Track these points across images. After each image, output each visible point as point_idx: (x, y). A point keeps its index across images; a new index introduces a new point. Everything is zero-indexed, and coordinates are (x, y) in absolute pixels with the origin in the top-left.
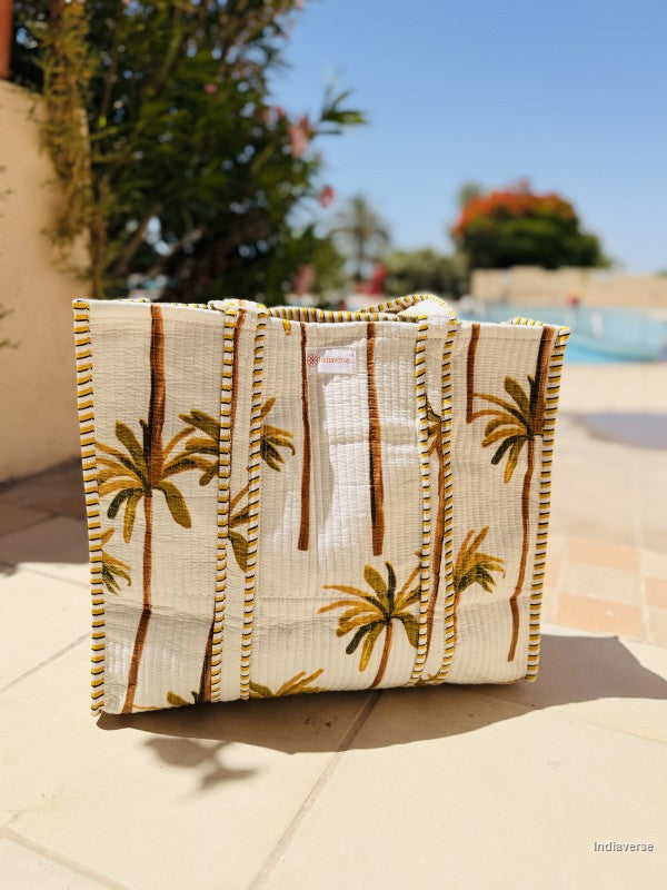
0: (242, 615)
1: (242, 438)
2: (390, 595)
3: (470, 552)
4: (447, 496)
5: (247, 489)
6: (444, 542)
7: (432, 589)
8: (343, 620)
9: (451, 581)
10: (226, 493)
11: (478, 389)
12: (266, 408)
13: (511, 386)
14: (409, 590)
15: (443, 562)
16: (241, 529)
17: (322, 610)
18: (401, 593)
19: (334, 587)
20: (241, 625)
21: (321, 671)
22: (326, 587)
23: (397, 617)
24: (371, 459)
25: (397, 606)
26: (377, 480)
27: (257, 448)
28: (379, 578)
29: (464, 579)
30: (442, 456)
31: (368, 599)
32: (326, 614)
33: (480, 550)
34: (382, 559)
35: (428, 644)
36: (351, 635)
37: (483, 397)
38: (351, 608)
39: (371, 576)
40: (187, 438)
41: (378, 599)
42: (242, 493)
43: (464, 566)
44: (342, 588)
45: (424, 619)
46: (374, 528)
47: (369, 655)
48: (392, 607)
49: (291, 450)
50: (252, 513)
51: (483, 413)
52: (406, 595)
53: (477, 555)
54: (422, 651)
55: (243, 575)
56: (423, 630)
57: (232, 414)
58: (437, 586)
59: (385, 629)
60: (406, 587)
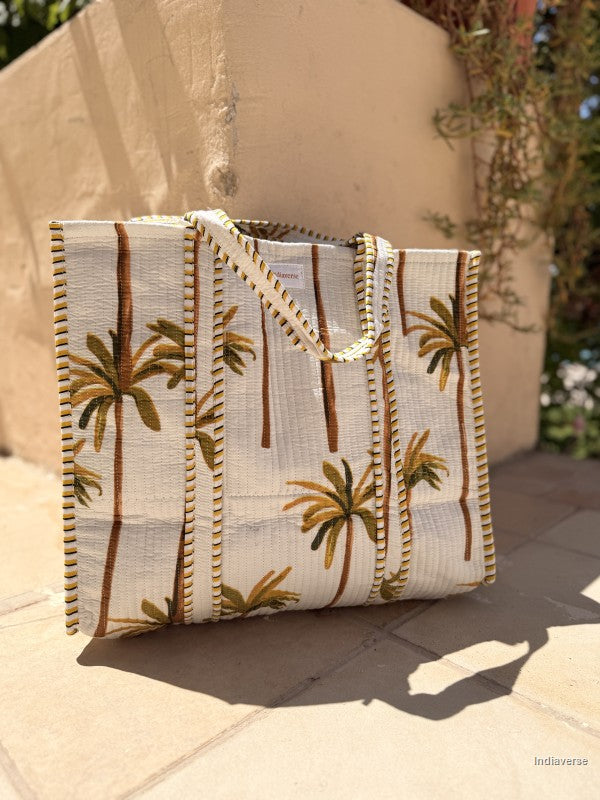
0: (210, 514)
1: (206, 343)
2: (348, 490)
3: (415, 452)
4: (391, 400)
5: (212, 391)
6: (393, 442)
7: (385, 485)
8: (307, 517)
9: (402, 477)
10: (193, 395)
11: (408, 307)
12: (229, 316)
13: (435, 304)
14: (365, 486)
15: (393, 460)
16: (208, 429)
17: (287, 507)
18: (357, 489)
19: (297, 483)
20: (211, 524)
21: (289, 569)
22: (289, 483)
23: (356, 513)
25: (355, 502)
26: (328, 383)
27: (220, 353)
28: (336, 474)
29: (413, 476)
30: (384, 365)
31: (328, 494)
32: (291, 511)
33: (424, 450)
34: (338, 455)
35: (386, 538)
36: (315, 531)
37: (414, 314)
38: (313, 503)
39: (329, 471)
40: (154, 345)
41: (338, 494)
42: (207, 396)
43: (411, 464)
44: (304, 484)
45: (380, 514)
46: (328, 426)
47: (333, 550)
48: (350, 502)
49: (252, 356)
50: (217, 414)
51: (415, 328)
52: (362, 491)
53: (422, 455)
54: (382, 545)
55: (211, 474)
56: (381, 524)
57: (195, 322)
58: (389, 482)
59: (345, 525)
60: (361, 483)
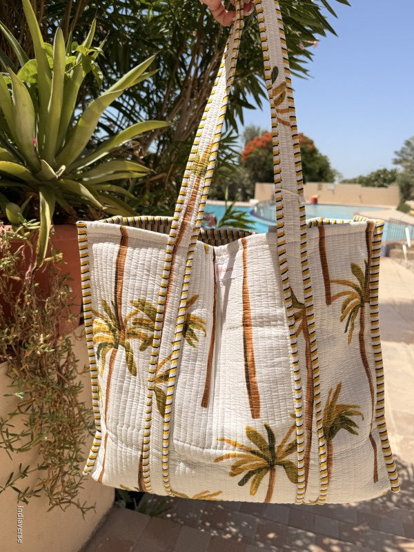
2: (272, 448)
3: (332, 406)
4: (314, 367)
6: (315, 404)
7: (306, 441)
8: (234, 468)
9: (321, 426)
11: (333, 275)
13: (355, 270)
14: (287, 443)
15: (315, 420)
18: (280, 447)
21: (221, 492)
23: (280, 464)
24: (245, 342)
25: (279, 456)
29: (331, 428)
30: (307, 336)
31: (253, 452)
33: (338, 402)
34: (261, 421)
35: (306, 481)
36: (241, 476)
37: (338, 282)
41: (261, 452)
43: (329, 418)
45: (300, 465)
48: (274, 457)
51: (339, 295)
52: (284, 448)
53: (338, 406)
54: (302, 486)
56: (301, 473)
58: (310, 438)
59: (269, 473)
60: (284, 441)
